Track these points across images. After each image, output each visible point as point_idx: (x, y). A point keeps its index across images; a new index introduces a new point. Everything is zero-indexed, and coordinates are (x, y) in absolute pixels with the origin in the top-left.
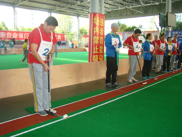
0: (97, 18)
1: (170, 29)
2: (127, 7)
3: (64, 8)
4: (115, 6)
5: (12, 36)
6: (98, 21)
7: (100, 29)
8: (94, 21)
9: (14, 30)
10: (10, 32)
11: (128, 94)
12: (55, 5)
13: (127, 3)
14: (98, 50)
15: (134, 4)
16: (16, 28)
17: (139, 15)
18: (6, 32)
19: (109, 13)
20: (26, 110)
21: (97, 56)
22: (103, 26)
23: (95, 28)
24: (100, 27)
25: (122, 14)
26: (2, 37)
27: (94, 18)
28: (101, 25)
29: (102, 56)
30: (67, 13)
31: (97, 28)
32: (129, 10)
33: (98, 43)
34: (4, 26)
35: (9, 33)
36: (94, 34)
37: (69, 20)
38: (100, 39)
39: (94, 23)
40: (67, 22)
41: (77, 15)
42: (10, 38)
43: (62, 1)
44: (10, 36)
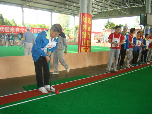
0: (85, 17)
1: (149, 27)
2: (115, 9)
3: (63, 9)
4: (105, 7)
5: (20, 31)
6: (86, 19)
7: (87, 26)
8: (82, 20)
9: (21, 26)
10: (19, 27)
11: (107, 79)
12: (56, 6)
13: (115, 5)
14: (86, 44)
15: (121, 6)
16: (23, 24)
17: (125, 15)
18: (15, 27)
19: (101, 14)
20: (23, 87)
21: (85, 48)
22: (90, 24)
23: (83, 26)
24: (88, 24)
25: (111, 14)
26: (12, 31)
27: (83, 17)
28: (88, 23)
29: (89, 48)
30: (65, 13)
31: (85, 25)
32: (117, 11)
33: (86, 38)
34: (14, 22)
35: (17, 28)
36: (83, 30)
37: (67, 18)
38: (88, 34)
39: (83, 21)
40: (65, 20)
41: (74, 15)
42: (19, 32)
43: (61, 3)
44: (19, 31)
